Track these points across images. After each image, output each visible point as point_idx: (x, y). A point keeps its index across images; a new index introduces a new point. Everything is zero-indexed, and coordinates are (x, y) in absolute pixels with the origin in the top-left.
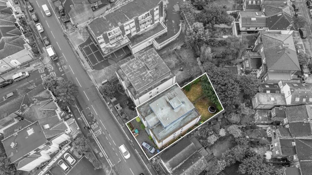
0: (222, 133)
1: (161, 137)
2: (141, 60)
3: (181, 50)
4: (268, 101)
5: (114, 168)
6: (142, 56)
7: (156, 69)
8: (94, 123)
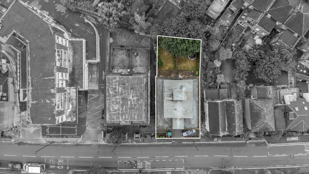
0: (218, 64)
1: (196, 123)
2: (113, 97)
3: (115, 40)
4: (222, 4)
5: (186, 169)
6: (109, 93)
7: (132, 89)
8: (137, 164)
